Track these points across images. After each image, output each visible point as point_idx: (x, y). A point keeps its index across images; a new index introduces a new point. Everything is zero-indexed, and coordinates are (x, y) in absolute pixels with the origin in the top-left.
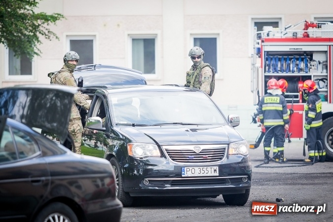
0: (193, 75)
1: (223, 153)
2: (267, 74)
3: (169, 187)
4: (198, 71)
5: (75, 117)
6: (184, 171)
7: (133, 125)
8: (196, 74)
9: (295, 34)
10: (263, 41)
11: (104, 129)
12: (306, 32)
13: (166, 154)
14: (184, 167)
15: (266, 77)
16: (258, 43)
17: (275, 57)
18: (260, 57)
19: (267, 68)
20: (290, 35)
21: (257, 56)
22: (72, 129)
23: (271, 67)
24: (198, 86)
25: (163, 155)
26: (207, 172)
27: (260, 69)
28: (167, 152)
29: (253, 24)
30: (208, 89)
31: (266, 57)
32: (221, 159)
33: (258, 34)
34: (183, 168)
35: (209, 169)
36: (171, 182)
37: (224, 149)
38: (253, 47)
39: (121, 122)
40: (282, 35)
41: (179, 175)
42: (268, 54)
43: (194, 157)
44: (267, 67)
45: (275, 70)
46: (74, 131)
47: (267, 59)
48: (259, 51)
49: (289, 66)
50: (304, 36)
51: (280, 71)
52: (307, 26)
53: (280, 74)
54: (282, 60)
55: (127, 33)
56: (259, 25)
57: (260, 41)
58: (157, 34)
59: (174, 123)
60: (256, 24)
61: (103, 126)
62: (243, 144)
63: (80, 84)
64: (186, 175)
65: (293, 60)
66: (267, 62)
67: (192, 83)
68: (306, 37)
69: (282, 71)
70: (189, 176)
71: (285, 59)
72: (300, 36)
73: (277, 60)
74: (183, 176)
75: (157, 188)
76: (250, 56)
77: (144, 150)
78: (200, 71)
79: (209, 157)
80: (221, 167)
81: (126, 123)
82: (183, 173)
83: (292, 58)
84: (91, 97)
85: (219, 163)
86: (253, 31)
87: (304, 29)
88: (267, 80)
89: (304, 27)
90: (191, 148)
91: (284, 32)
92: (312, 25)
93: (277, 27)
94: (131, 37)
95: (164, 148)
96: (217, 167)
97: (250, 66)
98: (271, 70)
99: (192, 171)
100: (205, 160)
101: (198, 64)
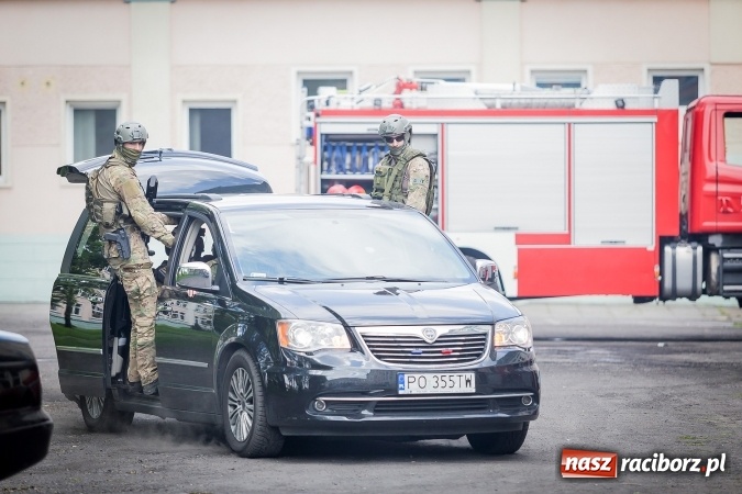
0: (390, 174)
1: (483, 344)
2: (326, 176)
3: (370, 416)
4: (400, 166)
5: (140, 262)
6: (403, 383)
7: (281, 281)
8: (395, 172)
9: (377, 102)
10: (317, 115)
11: (217, 288)
12: (398, 99)
13: (364, 346)
14: (403, 372)
15: (324, 181)
16: (309, 119)
17: (342, 143)
18: (312, 144)
19: (326, 164)
20: (368, 104)
21: (308, 143)
22: (134, 288)
23: (334, 163)
24: (401, 197)
25: (355, 347)
26: (450, 384)
27: (312, 167)
28: (366, 341)
29: (301, 83)
30: (423, 204)
31: (325, 144)
32: (479, 356)
33: (309, 102)
34: (400, 377)
35: (455, 377)
36: (374, 405)
37: (485, 334)
38: (299, 125)
39: (255, 275)
40: (354, 103)
41: (393, 391)
42: (328, 138)
43: (424, 352)
44: (326, 162)
45: (341, 169)
46: (137, 292)
47: (325, 149)
48: (311, 133)
49: (365, 161)
50: (395, 106)
51: (350, 170)
52: (400, 87)
53: (350, 176)
54: (355, 149)
55: (63, 98)
56: (312, 86)
57: (312, 115)
58: (119, 102)
59: (368, 278)
60: (306, 83)
61: (213, 284)
62: (521, 323)
63: (151, 193)
64: (406, 392)
65: (373, 150)
66: (326, 154)
67: (387, 192)
68: (399, 107)
69: (353, 170)
70: (414, 392)
71: (360, 149)
72: (387, 105)
73: (344, 149)
74: (401, 392)
75: (345, 419)
76: (294, 141)
77: (313, 335)
78: (405, 166)
79: (454, 351)
80: (481, 375)
81: (263, 275)
82: (401, 386)
83: (372, 147)
84: (176, 220)
85: (475, 364)
86: (299, 95)
87: (395, 93)
88: (326, 186)
89: (394, 89)
90: (417, 331)
91: (358, 98)
92: (410, 86)
93: (344, 88)
94: (71, 106)
95: (358, 331)
96: (473, 375)
97: (293, 162)
98: (333, 168)
99: (420, 383)
100: (445, 358)
101: (399, 153)
